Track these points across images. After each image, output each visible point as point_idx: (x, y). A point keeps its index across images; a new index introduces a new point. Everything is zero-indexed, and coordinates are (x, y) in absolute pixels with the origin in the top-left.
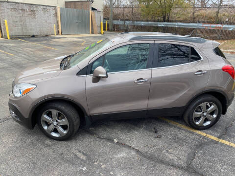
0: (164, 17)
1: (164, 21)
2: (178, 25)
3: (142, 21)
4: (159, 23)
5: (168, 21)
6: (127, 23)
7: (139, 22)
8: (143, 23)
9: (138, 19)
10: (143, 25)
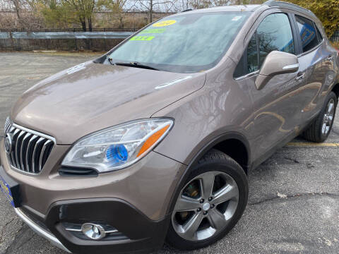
0: (84, 24)
1: (85, 30)
2: (107, 36)
3: (46, 31)
4: (76, 33)
5: (91, 30)
6: (17, 35)
7: (40, 34)
8: (49, 35)
9: (39, 28)
10: (48, 37)
